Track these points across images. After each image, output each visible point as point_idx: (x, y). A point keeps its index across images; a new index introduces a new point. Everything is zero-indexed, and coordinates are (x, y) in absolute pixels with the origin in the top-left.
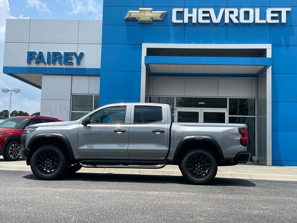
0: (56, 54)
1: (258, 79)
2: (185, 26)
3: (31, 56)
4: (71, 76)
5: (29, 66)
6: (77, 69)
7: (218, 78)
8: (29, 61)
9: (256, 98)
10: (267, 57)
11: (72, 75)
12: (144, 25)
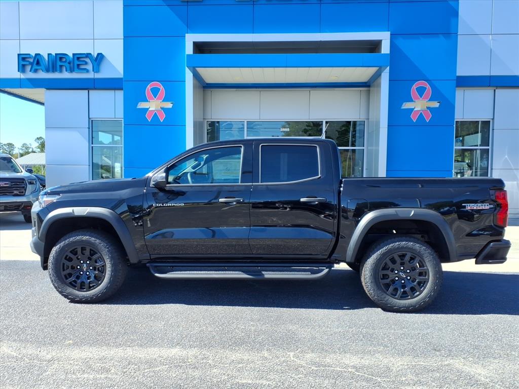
0: (61, 56)
1: (369, 90)
2: (254, 4)
3: (23, 60)
4: (87, 91)
5: (23, 76)
6: (94, 79)
7: (309, 90)
8: (22, 68)
9: (365, 120)
10: (382, 53)
11: (88, 89)
12: (189, 4)
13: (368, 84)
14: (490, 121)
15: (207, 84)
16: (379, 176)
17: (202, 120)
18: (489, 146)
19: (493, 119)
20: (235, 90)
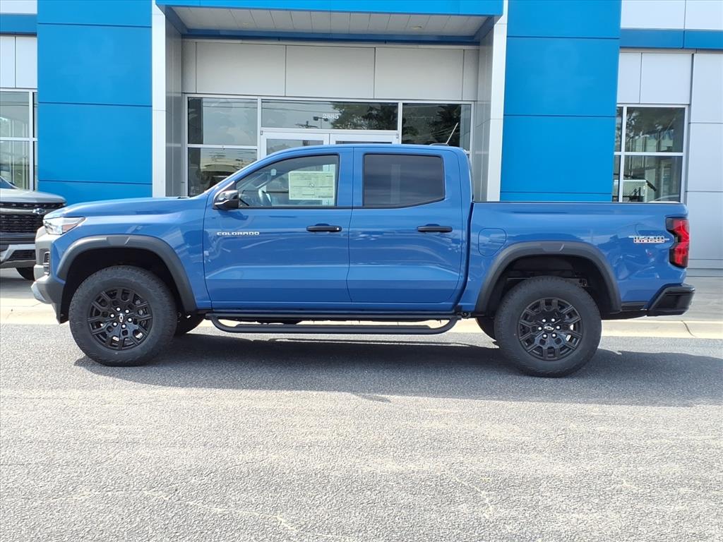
1: (479, 50)
7: (374, 46)
9: (472, 103)
13: (476, 39)
14: (684, 108)
15: (189, 30)
16: (488, 200)
17: (180, 95)
18: (682, 152)
19: (689, 105)
20: (239, 41)
